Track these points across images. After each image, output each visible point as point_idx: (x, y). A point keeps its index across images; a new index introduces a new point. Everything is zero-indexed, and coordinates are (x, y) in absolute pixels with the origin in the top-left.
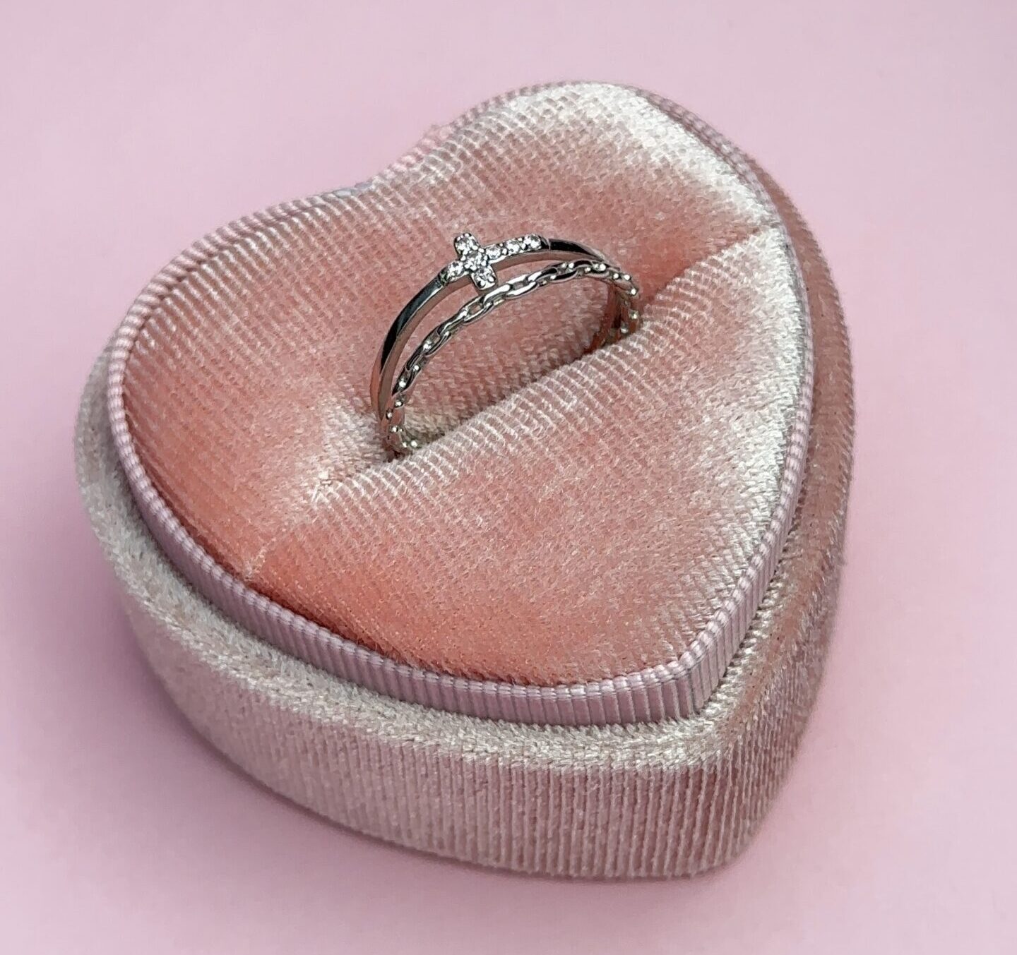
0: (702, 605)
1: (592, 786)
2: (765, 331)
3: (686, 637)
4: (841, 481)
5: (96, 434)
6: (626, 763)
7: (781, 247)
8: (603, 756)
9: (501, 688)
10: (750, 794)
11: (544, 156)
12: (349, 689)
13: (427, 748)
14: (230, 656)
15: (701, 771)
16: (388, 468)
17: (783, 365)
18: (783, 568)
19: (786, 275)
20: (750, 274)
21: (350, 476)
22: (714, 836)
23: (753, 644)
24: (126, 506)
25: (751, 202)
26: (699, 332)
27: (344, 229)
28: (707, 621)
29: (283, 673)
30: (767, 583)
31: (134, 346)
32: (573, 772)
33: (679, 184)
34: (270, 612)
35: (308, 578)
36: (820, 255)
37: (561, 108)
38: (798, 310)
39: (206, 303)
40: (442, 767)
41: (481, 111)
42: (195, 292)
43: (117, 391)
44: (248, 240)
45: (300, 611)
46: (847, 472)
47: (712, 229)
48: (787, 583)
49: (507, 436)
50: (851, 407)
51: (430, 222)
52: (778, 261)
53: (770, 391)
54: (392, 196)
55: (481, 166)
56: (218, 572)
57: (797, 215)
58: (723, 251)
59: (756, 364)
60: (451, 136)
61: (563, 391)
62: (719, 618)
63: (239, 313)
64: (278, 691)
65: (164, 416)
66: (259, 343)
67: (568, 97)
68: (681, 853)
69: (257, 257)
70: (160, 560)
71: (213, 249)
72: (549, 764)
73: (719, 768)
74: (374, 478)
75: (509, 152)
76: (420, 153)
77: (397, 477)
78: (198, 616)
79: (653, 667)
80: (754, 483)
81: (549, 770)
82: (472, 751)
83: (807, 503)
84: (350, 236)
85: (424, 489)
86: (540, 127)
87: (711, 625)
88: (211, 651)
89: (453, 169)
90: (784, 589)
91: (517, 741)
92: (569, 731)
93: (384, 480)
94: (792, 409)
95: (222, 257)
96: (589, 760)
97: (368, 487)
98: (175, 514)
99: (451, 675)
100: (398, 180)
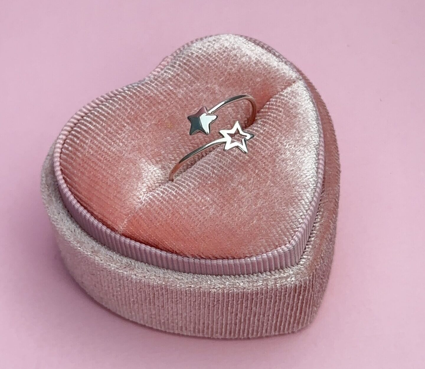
0: (296, 222)
1: (260, 297)
2: (304, 118)
3: (291, 234)
4: (337, 172)
5: (50, 187)
6: (273, 286)
7: (305, 87)
8: (264, 284)
9: (224, 261)
10: (316, 296)
11: (211, 61)
12: (163, 271)
13: (196, 289)
14: (115, 264)
16: (167, 185)
17: (312, 130)
18: (321, 207)
19: (309, 97)
20: (295, 98)
21: (154, 189)
22: (304, 313)
23: (314, 236)
24: (65, 213)
25: (291, 72)
26: (281, 121)
27: (139, 97)
28: (298, 228)
29: (137, 268)
30: (316, 212)
31: (62, 150)
32: (253, 292)
33: (263, 67)
34: (131, 244)
35: (145, 229)
38: (315, 109)
39: (89, 131)
40: (202, 296)
41: (182, 49)
42: (83, 127)
43: (58, 168)
44: (101, 106)
45: (143, 242)
46: (339, 169)
47: (279, 83)
48: (323, 212)
49: (212, 167)
50: (336, 145)
51: (171, 90)
52: (305, 92)
54: (155, 83)
55: (187, 68)
56: (109, 231)
58: (284, 90)
60: (172, 59)
62: (303, 226)
63: (103, 132)
64: (135, 275)
65: (80, 175)
66: (113, 143)
67: (216, 40)
70: (82, 231)
71: (87, 111)
72: (243, 289)
74: (164, 189)
75: (197, 62)
76: (162, 67)
77: (173, 187)
78: (100, 250)
79: (280, 247)
82: (214, 288)
83: (326, 182)
84: (141, 99)
85: (185, 190)
86: (208, 51)
87: (300, 229)
88: (107, 263)
89: (177, 71)
90: (323, 214)
91: (230, 282)
92: (250, 276)
93: (168, 189)
94: (318, 146)
95: (91, 113)
96: (259, 286)
97: (162, 192)
98: (88, 211)
99: (204, 259)
100: (156, 77)
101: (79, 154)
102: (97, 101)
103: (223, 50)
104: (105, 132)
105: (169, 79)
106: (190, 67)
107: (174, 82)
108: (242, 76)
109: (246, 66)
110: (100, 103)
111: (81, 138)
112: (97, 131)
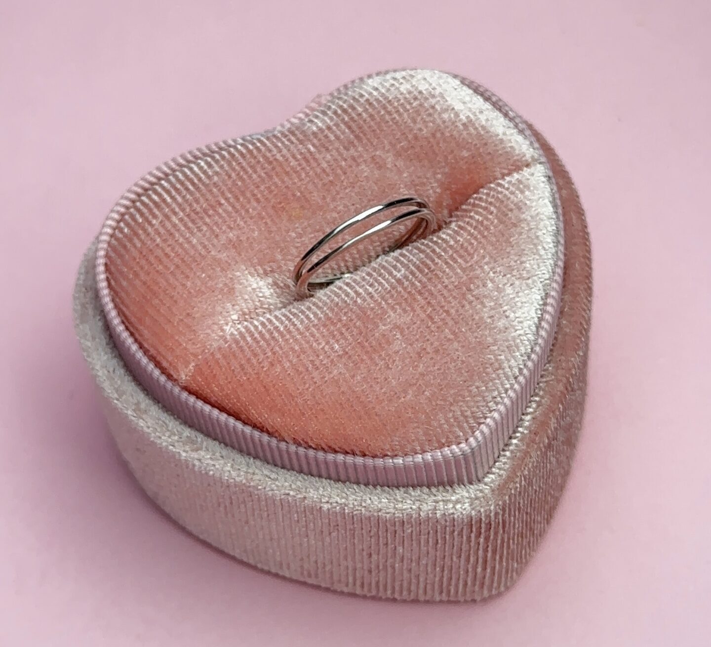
0: (483, 406)
1: (409, 529)
3: (472, 428)
4: (581, 333)
5: (88, 292)
6: (430, 512)
7: (545, 176)
8: (414, 507)
9: (347, 458)
10: (516, 542)
11: (389, 113)
12: (247, 459)
14: (169, 437)
15: (481, 519)
16: (277, 313)
17: (542, 252)
18: (540, 388)
19: (547, 194)
20: (522, 192)
21: (252, 318)
22: (491, 570)
23: (518, 437)
24: (106, 338)
25: (526, 147)
26: (487, 228)
27: (255, 158)
28: (486, 418)
29: (204, 449)
30: (528, 396)
31: (114, 233)
32: (394, 518)
33: (478, 133)
34: (196, 405)
35: (221, 383)
36: (573, 187)
37: (402, 83)
38: (554, 217)
39: (163, 205)
40: (308, 513)
41: (350, 86)
42: (155, 197)
44: (192, 165)
45: (216, 405)
46: (585, 327)
48: (542, 398)
49: (356, 292)
50: (590, 285)
51: (311, 153)
53: (533, 269)
55: (346, 119)
56: (163, 379)
57: (558, 160)
58: (506, 178)
59: (524, 250)
60: (329, 101)
61: (396, 265)
63: (183, 210)
65: (131, 276)
67: (406, 77)
68: (469, 583)
69: (196, 175)
70: (126, 374)
71: (168, 171)
73: (493, 518)
75: (366, 110)
76: (308, 111)
77: (283, 318)
78: (150, 410)
79: (449, 446)
80: (520, 328)
81: (378, 516)
82: (328, 502)
83: (558, 345)
84: (259, 162)
85: (300, 326)
86: (387, 94)
87: (488, 420)
88: (157, 434)
89: (328, 121)
92: (393, 490)
93: (274, 320)
94: (548, 281)
96: (404, 510)
97: (263, 324)
98: (136, 340)
99: (314, 449)
100: (293, 128)
102: (188, 156)
103: (415, 95)
105: (314, 133)
106: (352, 118)
107: (320, 140)
108: (438, 143)
109: (448, 127)
110: (191, 159)
111: (147, 214)
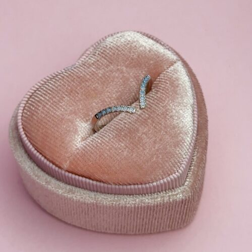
0: (181, 157)
2: (183, 87)
6: (168, 200)
7: (182, 65)
8: (162, 199)
9: (135, 186)
11: (120, 51)
12: (94, 193)
13: (117, 205)
14: (62, 190)
15: (186, 199)
21: (86, 139)
22: (188, 216)
23: (193, 166)
24: (27, 156)
29: (76, 192)
32: (154, 205)
33: (154, 53)
34: (72, 177)
35: (82, 166)
37: (121, 39)
39: (41, 101)
40: (120, 209)
42: (36, 98)
45: (80, 175)
47: (165, 64)
50: (204, 103)
51: (94, 72)
52: (182, 69)
53: (187, 102)
54: (83, 67)
55: (104, 56)
58: (169, 69)
59: (183, 95)
60: (93, 50)
62: (186, 160)
63: (50, 102)
64: (76, 197)
65: (36, 131)
66: (57, 109)
67: (122, 36)
68: (180, 222)
69: (51, 87)
70: (38, 168)
71: (38, 87)
72: (148, 204)
73: (190, 198)
75: (110, 51)
76: (86, 55)
77: (99, 137)
78: (51, 181)
79: (172, 175)
80: (188, 125)
82: (129, 204)
85: (107, 139)
86: (117, 44)
87: (184, 162)
88: (57, 189)
89: (97, 58)
90: (198, 151)
91: (139, 199)
92: (152, 195)
93: (95, 139)
94: (193, 105)
95: (41, 89)
96: (158, 201)
99: (122, 185)
100: (83, 63)
101: (34, 117)
102: (44, 80)
103: (127, 43)
104: (52, 101)
105: (92, 63)
106: (106, 55)
107: (96, 66)
108: (141, 60)
109: (143, 53)
110: (46, 81)
111: (36, 106)
112: (46, 101)
